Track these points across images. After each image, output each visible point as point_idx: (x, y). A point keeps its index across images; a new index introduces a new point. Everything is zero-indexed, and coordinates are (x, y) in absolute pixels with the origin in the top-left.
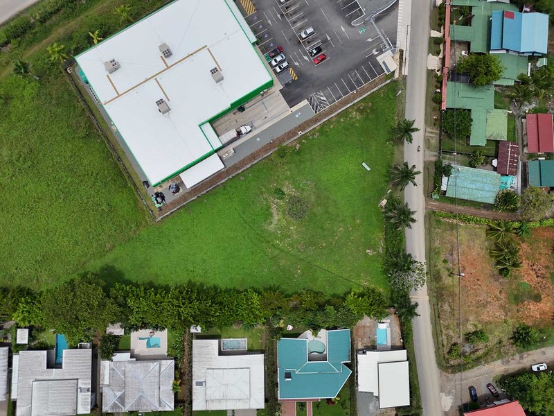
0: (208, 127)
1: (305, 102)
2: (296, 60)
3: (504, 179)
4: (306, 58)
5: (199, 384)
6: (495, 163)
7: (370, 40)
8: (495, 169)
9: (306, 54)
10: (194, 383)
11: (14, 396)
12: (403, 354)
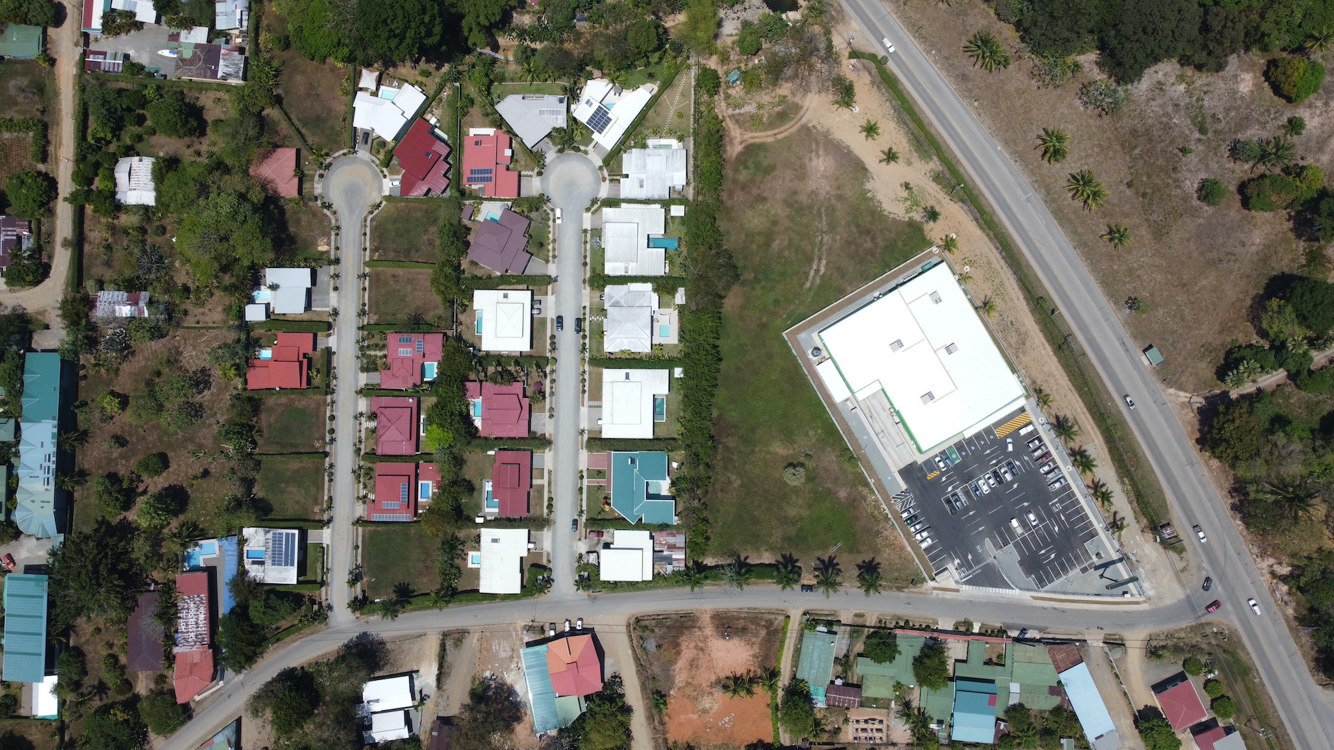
0: (877, 387)
1: (904, 486)
2: (948, 478)
3: (822, 691)
4: (950, 489)
5: (627, 376)
6: (839, 682)
7: (970, 557)
8: (832, 682)
9: (954, 488)
10: (628, 370)
11: (623, 205)
12: (649, 577)
